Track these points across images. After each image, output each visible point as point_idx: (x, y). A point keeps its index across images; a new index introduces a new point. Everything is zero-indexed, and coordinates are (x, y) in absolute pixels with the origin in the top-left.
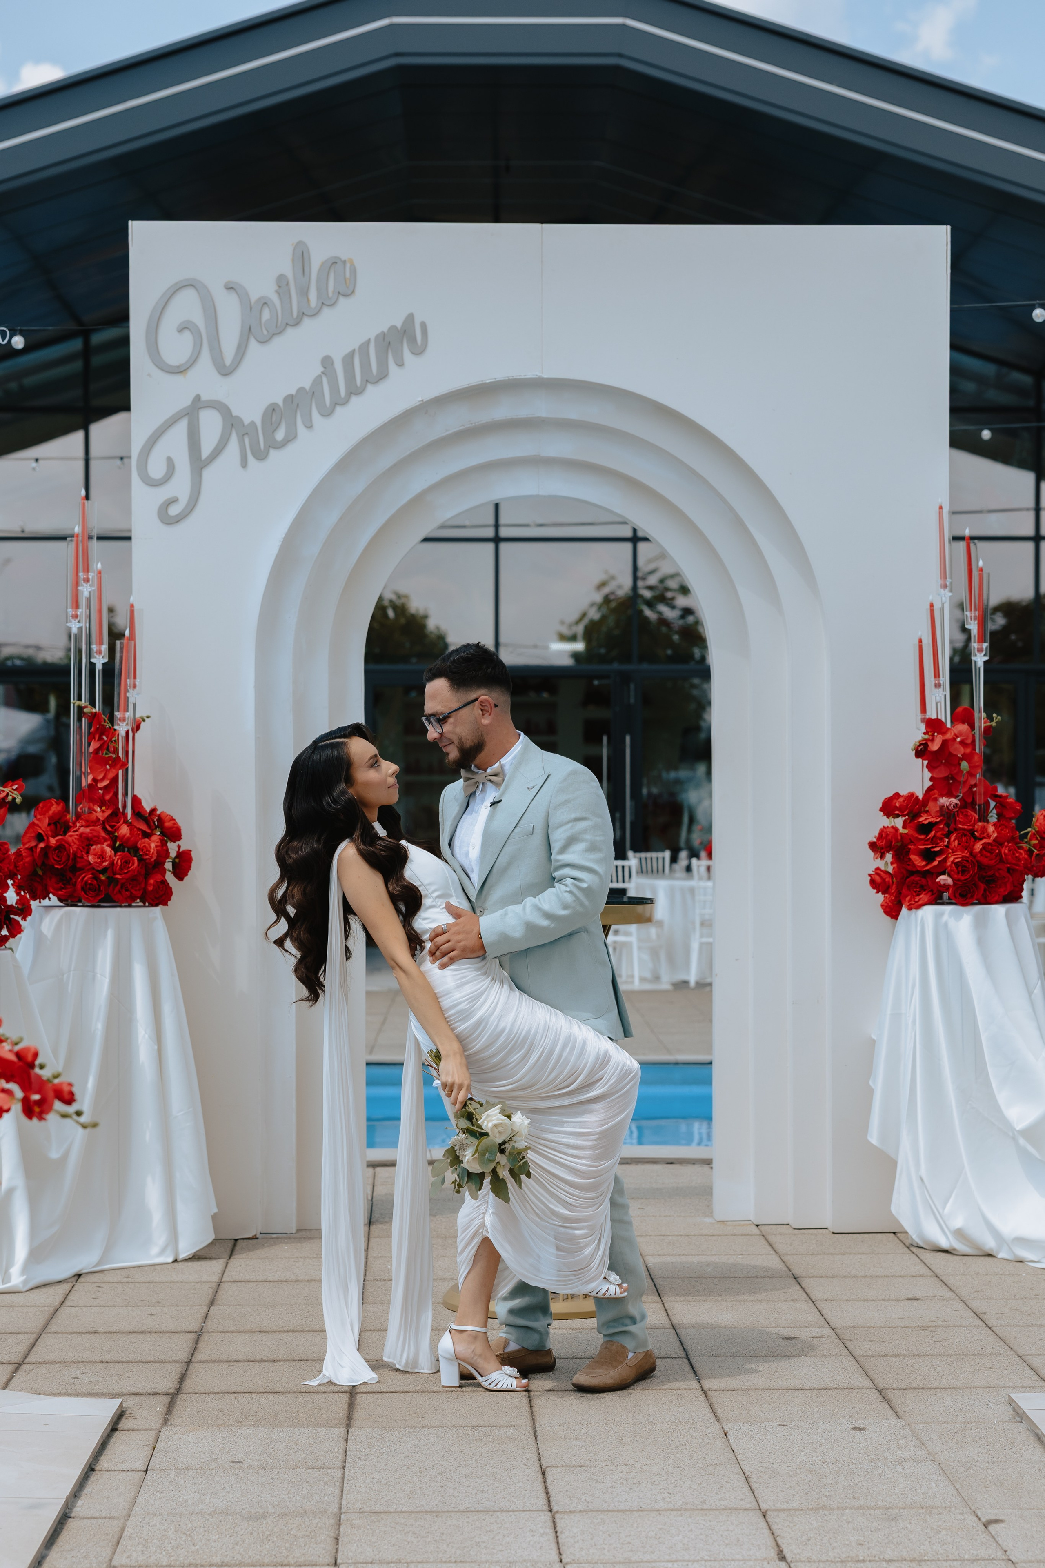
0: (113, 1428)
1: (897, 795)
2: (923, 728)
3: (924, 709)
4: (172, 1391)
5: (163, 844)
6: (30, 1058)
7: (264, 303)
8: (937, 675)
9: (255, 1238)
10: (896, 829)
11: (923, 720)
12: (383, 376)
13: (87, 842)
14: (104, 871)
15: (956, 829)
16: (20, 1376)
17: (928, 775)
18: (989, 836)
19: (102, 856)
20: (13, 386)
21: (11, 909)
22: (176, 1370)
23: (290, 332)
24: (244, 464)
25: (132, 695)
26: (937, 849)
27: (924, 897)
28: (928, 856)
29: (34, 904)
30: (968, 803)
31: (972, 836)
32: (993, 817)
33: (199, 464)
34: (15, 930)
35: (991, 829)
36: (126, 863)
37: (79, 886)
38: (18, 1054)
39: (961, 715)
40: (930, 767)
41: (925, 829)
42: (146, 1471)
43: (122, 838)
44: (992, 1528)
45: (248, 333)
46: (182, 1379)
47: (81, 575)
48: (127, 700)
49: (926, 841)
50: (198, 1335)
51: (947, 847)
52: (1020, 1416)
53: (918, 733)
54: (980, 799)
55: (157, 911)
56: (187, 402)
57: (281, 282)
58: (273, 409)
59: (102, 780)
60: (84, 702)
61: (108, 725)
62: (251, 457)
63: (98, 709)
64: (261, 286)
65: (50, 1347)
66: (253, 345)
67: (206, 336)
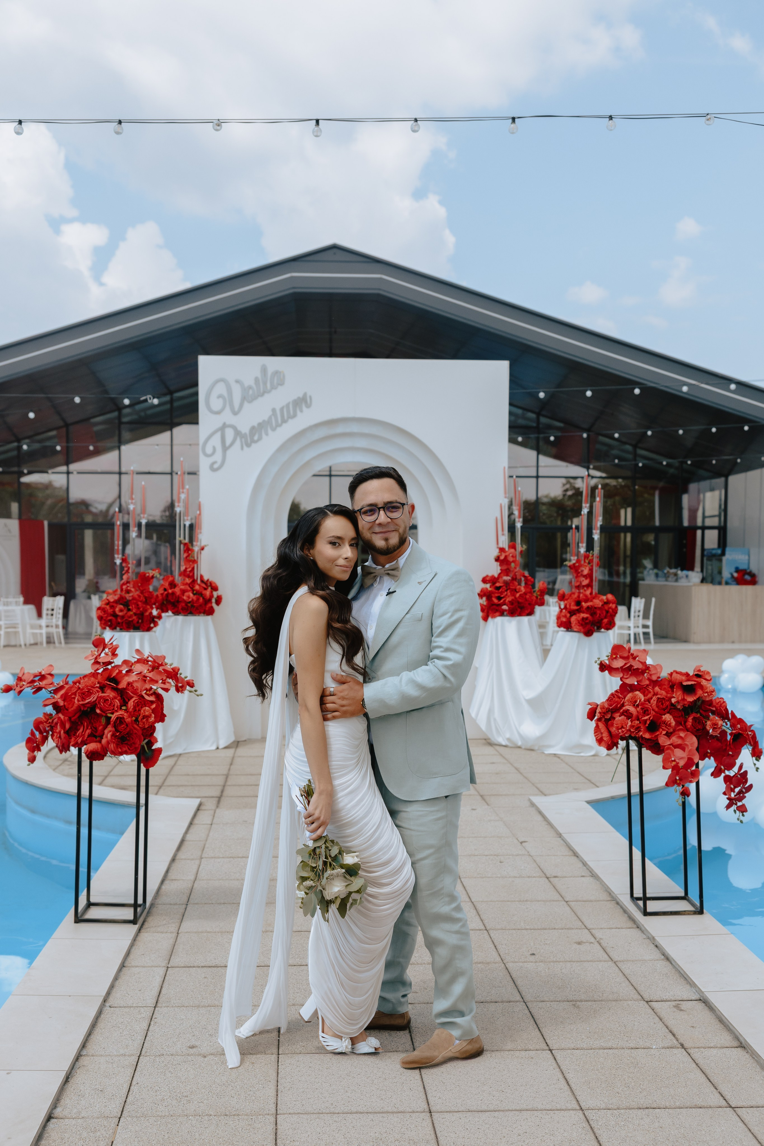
0: (198, 809)
1: (487, 576)
2: (498, 550)
3: (498, 543)
4: (219, 796)
5: (212, 592)
6: (176, 671)
7: (250, 387)
8: (503, 530)
9: (245, 741)
10: (487, 589)
11: (498, 548)
12: (295, 416)
13: (183, 592)
14: (190, 602)
15: (509, 589)
16: (161, 791)
17: (499, 568)
18: (521, 591)
19: (189, 597)
20: (143, 414)
21: (154, 617)
22: (219, 789)
23: (260, 399)
24: (242, 448)
25: (200, 536)
26: (502, 596)
27: (497, 614)
28: (499, 598)
29: (163, 615)
30: (514, 579)
31: (515, 591)
32: (523, 584)
33: (225, 449)
34: (156, 624)
35: (522, 589)
36: (198, 599)
37: (180, 608)
38: (172, 669)
39: (513, 546)
40: (500, 565)
41: (498, 588)
42: (211, 824)
43: (196, 590)
44: (524, 844)
45: (244, 399)
46: (222, 792)
47: (181, 490)
48: (198, 538)
49: (498, 593)
50: (227, 776)
51: (506, 595)
52: (533, 805)
53: (496, 552)
54: (518, 577)
55: (209, 618)
56: (220, 425)
57: (257, 380)
58: (253, 428)
59: (189, 568)
60: (182, 538)
61: (191, 547)
62: (245, 447)
63: (187, 541)
64: (249, 381)
65: (171, 780)
66: (246, 404)
67: (228, 400)
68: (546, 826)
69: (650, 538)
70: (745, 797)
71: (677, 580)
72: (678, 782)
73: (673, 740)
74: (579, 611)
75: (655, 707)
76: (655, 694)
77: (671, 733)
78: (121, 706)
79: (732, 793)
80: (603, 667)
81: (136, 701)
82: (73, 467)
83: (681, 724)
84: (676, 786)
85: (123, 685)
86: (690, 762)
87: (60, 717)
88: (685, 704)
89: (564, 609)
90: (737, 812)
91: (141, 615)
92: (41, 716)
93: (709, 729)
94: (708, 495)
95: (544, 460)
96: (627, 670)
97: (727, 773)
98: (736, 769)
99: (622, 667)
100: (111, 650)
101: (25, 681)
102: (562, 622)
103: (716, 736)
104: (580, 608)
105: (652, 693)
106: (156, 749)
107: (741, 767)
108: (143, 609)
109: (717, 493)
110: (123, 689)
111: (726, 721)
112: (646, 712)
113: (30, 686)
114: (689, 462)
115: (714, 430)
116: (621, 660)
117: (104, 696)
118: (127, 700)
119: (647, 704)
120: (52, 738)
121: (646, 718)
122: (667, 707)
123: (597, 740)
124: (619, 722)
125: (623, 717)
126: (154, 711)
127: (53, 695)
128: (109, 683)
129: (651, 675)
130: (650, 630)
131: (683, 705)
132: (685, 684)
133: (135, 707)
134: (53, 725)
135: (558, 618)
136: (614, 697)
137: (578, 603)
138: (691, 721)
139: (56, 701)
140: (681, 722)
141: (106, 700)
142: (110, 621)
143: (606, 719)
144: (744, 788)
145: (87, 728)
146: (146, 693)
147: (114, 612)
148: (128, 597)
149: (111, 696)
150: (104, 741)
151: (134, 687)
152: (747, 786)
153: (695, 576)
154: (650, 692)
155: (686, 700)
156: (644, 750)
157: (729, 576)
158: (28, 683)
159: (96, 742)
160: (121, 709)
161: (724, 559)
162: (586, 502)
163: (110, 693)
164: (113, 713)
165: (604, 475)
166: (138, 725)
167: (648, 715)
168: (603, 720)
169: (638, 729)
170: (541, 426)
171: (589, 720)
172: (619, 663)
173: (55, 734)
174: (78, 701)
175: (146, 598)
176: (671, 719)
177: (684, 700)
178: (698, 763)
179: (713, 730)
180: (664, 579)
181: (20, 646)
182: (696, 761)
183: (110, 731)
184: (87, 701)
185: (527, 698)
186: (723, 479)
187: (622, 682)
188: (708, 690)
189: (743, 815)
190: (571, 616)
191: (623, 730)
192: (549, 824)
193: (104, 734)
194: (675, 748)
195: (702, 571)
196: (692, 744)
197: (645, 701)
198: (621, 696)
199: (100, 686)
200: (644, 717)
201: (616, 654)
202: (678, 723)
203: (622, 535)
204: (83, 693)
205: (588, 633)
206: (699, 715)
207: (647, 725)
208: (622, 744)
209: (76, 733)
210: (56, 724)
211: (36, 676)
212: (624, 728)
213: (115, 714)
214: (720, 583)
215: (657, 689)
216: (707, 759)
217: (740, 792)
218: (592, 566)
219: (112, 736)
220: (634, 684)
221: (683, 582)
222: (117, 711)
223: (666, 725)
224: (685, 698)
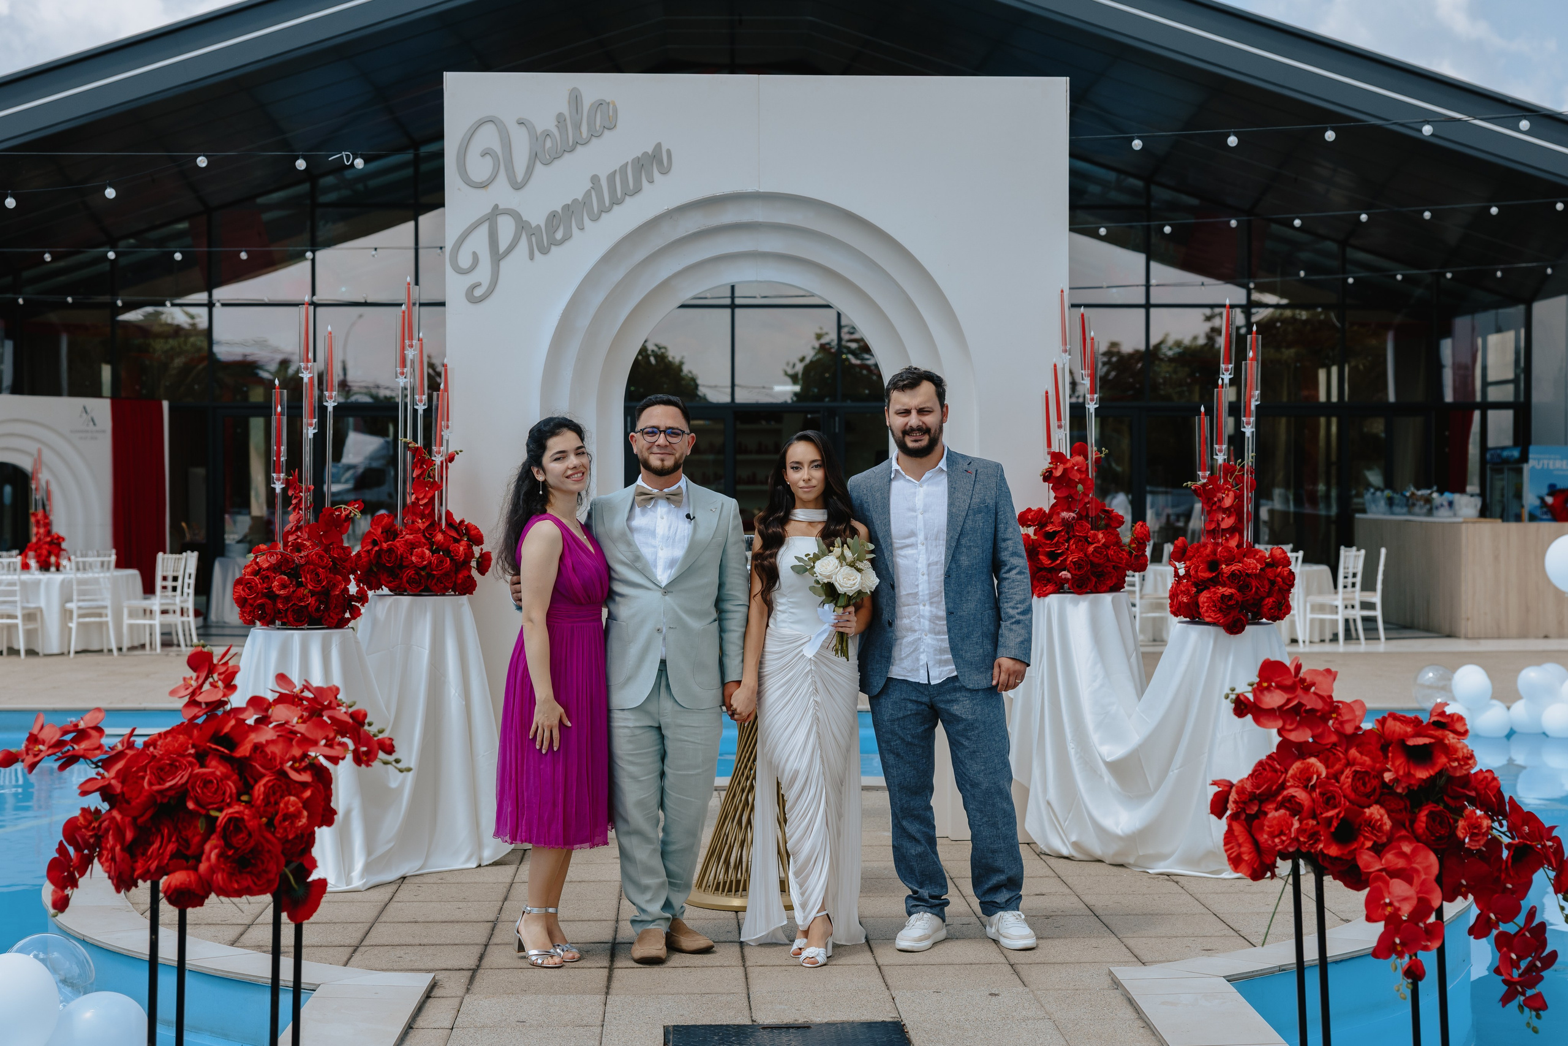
0: (428, 995)
1: (1030, 510)
2: (1049, 459)
3: (1049, 445)
4: (474, 967)
5: (470, 548)
6: (360, 718)
7: (547, 134)
8: (1059, 419)
10: (1031, 537)
11: (1049, 453)
12: (638, 190)
13: (411, 546)
14: (424, 568)
15: (1074, 536)
16: (357, 956)
17: (1053, 494)
18: (1099, 541)
19: (422, 556)
21: (353, 598)
22: (477, 951)
23: (567, 156)
24: (532, 257)
25: (446, 434)
26: (1060, 551)
27: (1050, 588)
28: (1053, 556)
29: (370, 594)
30: (1084, 516)
31: (1086, 541)
32: (1102, 527)
33: (497, 257)
34: (356, 614)
35: (1101, 536)
36: (441, 562)
37: (405, 580)
38: (352, 716)
39: (1078, 449)
40: (1055, 489)
41: (1050, 536)
42: (452, 1029)
43: (437, 543)
45: (534, 157)
46: (481, 958)
47: (407, 343)
48: (442, 437)
49: (1052, 545)
50: (494, 924)
51: (1067, 549)
52: (1116, 984)
53: (1045, 463)
54: (1092, 513)
55: (465, 599)
56: (488, 210)
57: (560, 119)
58: (553, 215)
59: (423, 499)
60: (409, 439)
61: (427, 457)
62: (536, 252)
63: (420, 444)
64: (545, 122)
65: (381, 933)
66: (539, 167)
67: (502, 160)
68: (1142, 1030)
69: (1377, 427)
70: (1542, 978)
71: (1430, 513)
72: (1399, 948)
73: (1386, 860)
74: (1215, 582)
75: (1348, 791)
76: (1350, 763)
77: (1384, 845)
78: (239, 794)
79: (1515, 970)
80: (1241, 707)
81: (270, 784)
82: (221, 293)
83: (1404, 826)
84: (1394, 956)
85: (245, 750)
86: (1423, 908)
87: (114, 818)
88: (1410, 785)
89: (1184, 577)
90: (1526, 1010)
91: (323, 595)
92: (77, 813)
93: (1462, 836)
94: (1493, 339)
95: (1161, 272)
96: (1289, 715)
97: (1503, 927)
98: (1521, 919)
99: (1280, 708)
100: (222, 677)
101: (43, 743)
102: (1180, 603)
103: (1479, 851)
104: (1217, 577)
105: (1343, 761)
106: (314, 881)
107: (1532, 914)
108: (328, 583)
109: (1510, 335)
110: (244, 758)
111: (1500, 818)
112: (1329, 800)
113: (54, 754)
114: (1449, 275)
115: (1494, 210)
116: (1278, 692)
117: (204, 774)
118: (252, 781)
119: (1333, 785)
120: (99, 860)
121: (1331, 813)
122: (1374, 790)
123: (1230, 859)
124: (1275, 822)
125: (1282, 811)
126: (306, 804)
127: (101, 771)
128: (214, 746)
129: (1342, 723)
130: (1378, 613)
131: (1408, 787)
132: (1411, 742)
133: (267, 795)
134: (100, 833)
135: (1173, 595)
136: (1264, 769)
137: (1213, 565)
138: (1424, 819)
139: (107, 783)
140: (1403, 823)
141: (206, 781)
142: (261, 607)
143: (1248, 816)
144: (1540, 959)
145: (169, 841)
146: (292, 767)
147: (270, 588)
148: (298, 558)
149: (218, 773)
150: (203, 867)
151: (267, 754)
152: (1544, 954)
153: (1467, 505)
154: (1339, 759)
155: (1414, 776)
156: (1328, 880)
157: (1537, 502)
158: (49, 747)
159: (186, 869)
160: (239, 801)
161: (1526, 468)
162: (1228, 361)
163: (216, 768)
164: (221, 810)
165: (1284, 301)
166: (273, 833)
167: (1334, 807)
168: (1243, 817)
169: (1314, 836)
170: (1153, 204)
171: (1213, 818)
172: (1275, 699)
173: (105, 853)
174: (150, 784)
175: (334, 560)
176: (1382, 816)
177: (1408, 775)
178: (1441, 906)
179: (1470, 840)
180: (1405, 510)
181: (110, 651)
182: (1436, 904)
183: (215, 847)
184: (168, 784)
185: (1108, 760)
186: (1521, 308)
187: (1281, 739)
188: (1460, 755)
189: (1538, 1016)
190: (1199, 591)
191: (1284, 838)
192: (1148, 1026)
193: (202, 852)
194: (1391, 878)
195: (1482, 494)
196: (1427, 869)
197: (1327, 777)
198: (1278, 766)
199: (196, 753)
200: (1328, 811)
201: (1269, 681)
202: (1397, 824)
203: (1323, 420)
204: (161, 769)
205: (1234, 628)
206: (1441, 806)
207: (1333, 829)
208: (1284, 867)
209: (147, 850)
210: (107, 830)
211: (66, 732)
212: (1285, 835)
213: (224, 813)
214: (1518, 518)
215: (1353, 752)
216: (1460, 898)
217: (1531, 967)
218: (1241, 489)
219: (219, 856)
220: (1308, 742)
221: (1443, 516)
222: (229, 805)
223: (1373, 827)
224: (1412, 772)
